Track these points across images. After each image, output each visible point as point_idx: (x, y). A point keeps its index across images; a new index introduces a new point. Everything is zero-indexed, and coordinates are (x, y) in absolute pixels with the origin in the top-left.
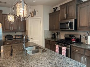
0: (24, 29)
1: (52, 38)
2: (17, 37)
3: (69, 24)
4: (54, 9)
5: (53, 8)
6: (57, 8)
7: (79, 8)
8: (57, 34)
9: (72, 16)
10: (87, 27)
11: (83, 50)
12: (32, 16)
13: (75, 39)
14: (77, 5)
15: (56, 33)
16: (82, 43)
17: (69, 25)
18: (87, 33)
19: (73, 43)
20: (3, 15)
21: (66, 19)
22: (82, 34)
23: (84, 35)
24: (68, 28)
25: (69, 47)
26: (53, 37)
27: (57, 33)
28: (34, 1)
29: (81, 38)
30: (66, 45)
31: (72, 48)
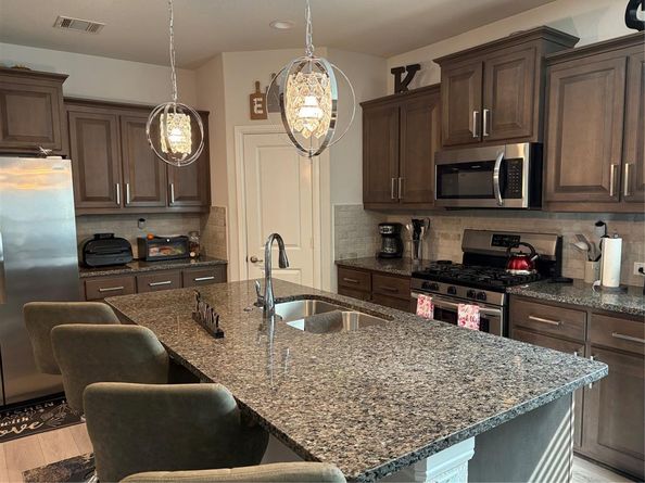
0: (198, 198)
1: (381, 257)
2: (154, 252)
3: (497, 168)
4: (397, 71)
5: (394, 71)
6: (417, 67)
7: (555, 79)
8: (417, 230)
9: (514, 126)
10: (600, 188)
11: (580, 318)
12: (254, 116)
13: (527, 259)
14: (546, 62)
15: (410, 227)
16: (570, 281)
17: (496, 177)
18: (600, 224)
19: (521, 280)
20: (72, 107)
21: (481, 141)
22: (569, 228)
23: (581, 238)
24: (493, 197)
25: (498, 306)
26: (389, 250)
27: (417, 225)
28: (280, 26)
29: (564, 251)
30: (477, 291)
31: (515, 306)
